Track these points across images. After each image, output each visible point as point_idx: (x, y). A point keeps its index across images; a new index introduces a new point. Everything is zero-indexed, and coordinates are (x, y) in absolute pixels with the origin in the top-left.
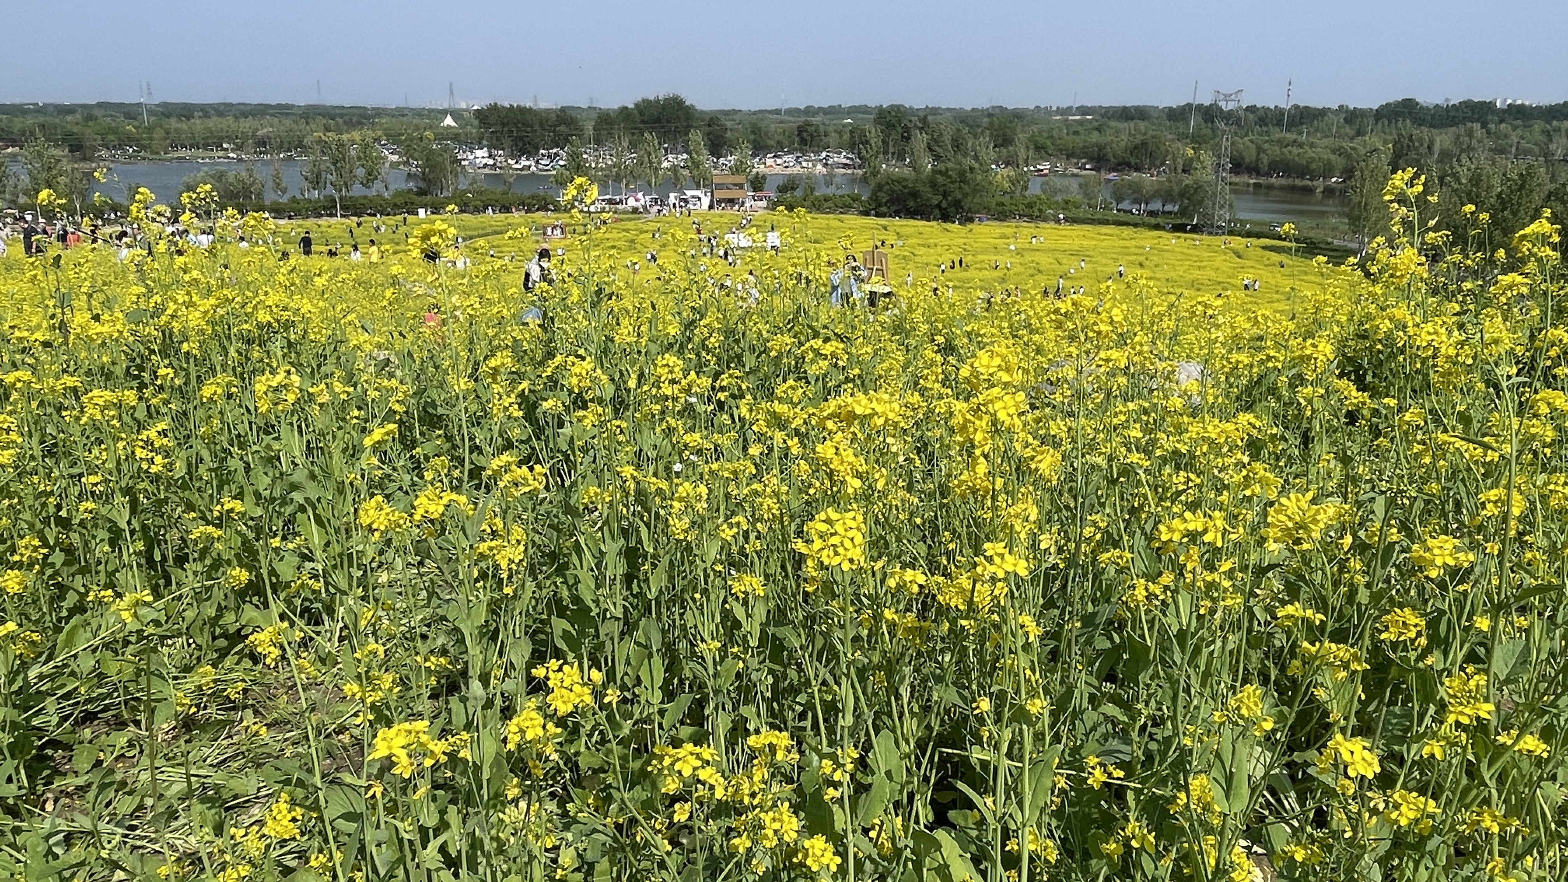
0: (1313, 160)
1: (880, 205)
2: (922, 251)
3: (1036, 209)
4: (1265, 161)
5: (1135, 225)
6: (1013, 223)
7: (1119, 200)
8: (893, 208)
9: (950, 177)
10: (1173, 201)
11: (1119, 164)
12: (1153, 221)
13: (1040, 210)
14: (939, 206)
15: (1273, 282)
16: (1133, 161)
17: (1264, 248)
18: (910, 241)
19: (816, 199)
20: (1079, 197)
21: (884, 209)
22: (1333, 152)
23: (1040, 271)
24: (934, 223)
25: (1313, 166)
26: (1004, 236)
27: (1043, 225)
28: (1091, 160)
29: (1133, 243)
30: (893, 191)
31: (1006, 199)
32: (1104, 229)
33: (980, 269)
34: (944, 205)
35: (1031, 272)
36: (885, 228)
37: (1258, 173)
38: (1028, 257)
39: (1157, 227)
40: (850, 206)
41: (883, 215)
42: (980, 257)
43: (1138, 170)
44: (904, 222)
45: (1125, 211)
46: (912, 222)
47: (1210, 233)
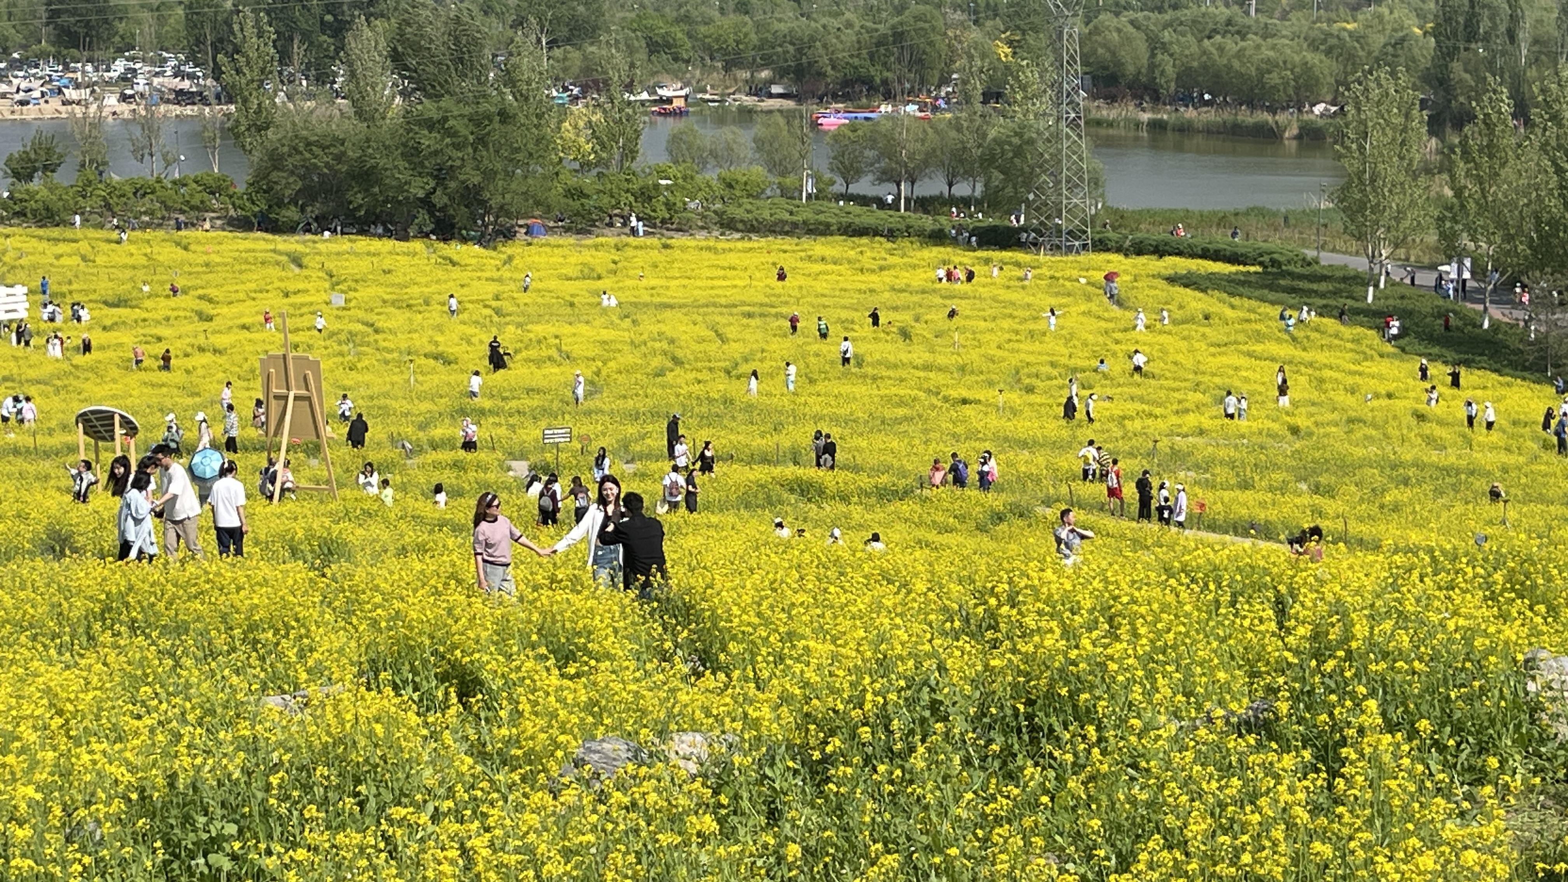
0: (1271, 65)
1: (280, 204)
2: (396, 319)
3: (659, 204)
4: (1170, 70)
5: (891, 235)
6: (609, 239)
7: (850, 172)
8: (314, 210)
9: (451, 133)
10: (969, 174)
11: (847, 83)
12: (928, 222)
13: (669, 206)
14: (426, 202)
15: (1189, 363)
16: (877, 74)
17: (1172, 280)
18: (364, 293)
19: (113, 189)
20: (758, 171)
21: (291, 213)
22: (1314, 46)
23: (677, 361)
24: (417, 245)
25: (1274, 79)
26: (589, 274)
27: (679, 240)
28: (781, 74)
29: (887, 277)
30: (311, 169)
31: (588, 181)
32: (820, 247)
33: (539, 363)
34: (440, 199)
35: (656, 362)
36: (297, 261)
37: (1156, 98)
38: (649, 326)
39: (938, 238)
40: (203, 208)
41: (290, 229)
42: (539, 330)
43: (888, 96)
44: (343, 244)
45: (863, 201)
46: (363, 243)
47: (1056, 249)
